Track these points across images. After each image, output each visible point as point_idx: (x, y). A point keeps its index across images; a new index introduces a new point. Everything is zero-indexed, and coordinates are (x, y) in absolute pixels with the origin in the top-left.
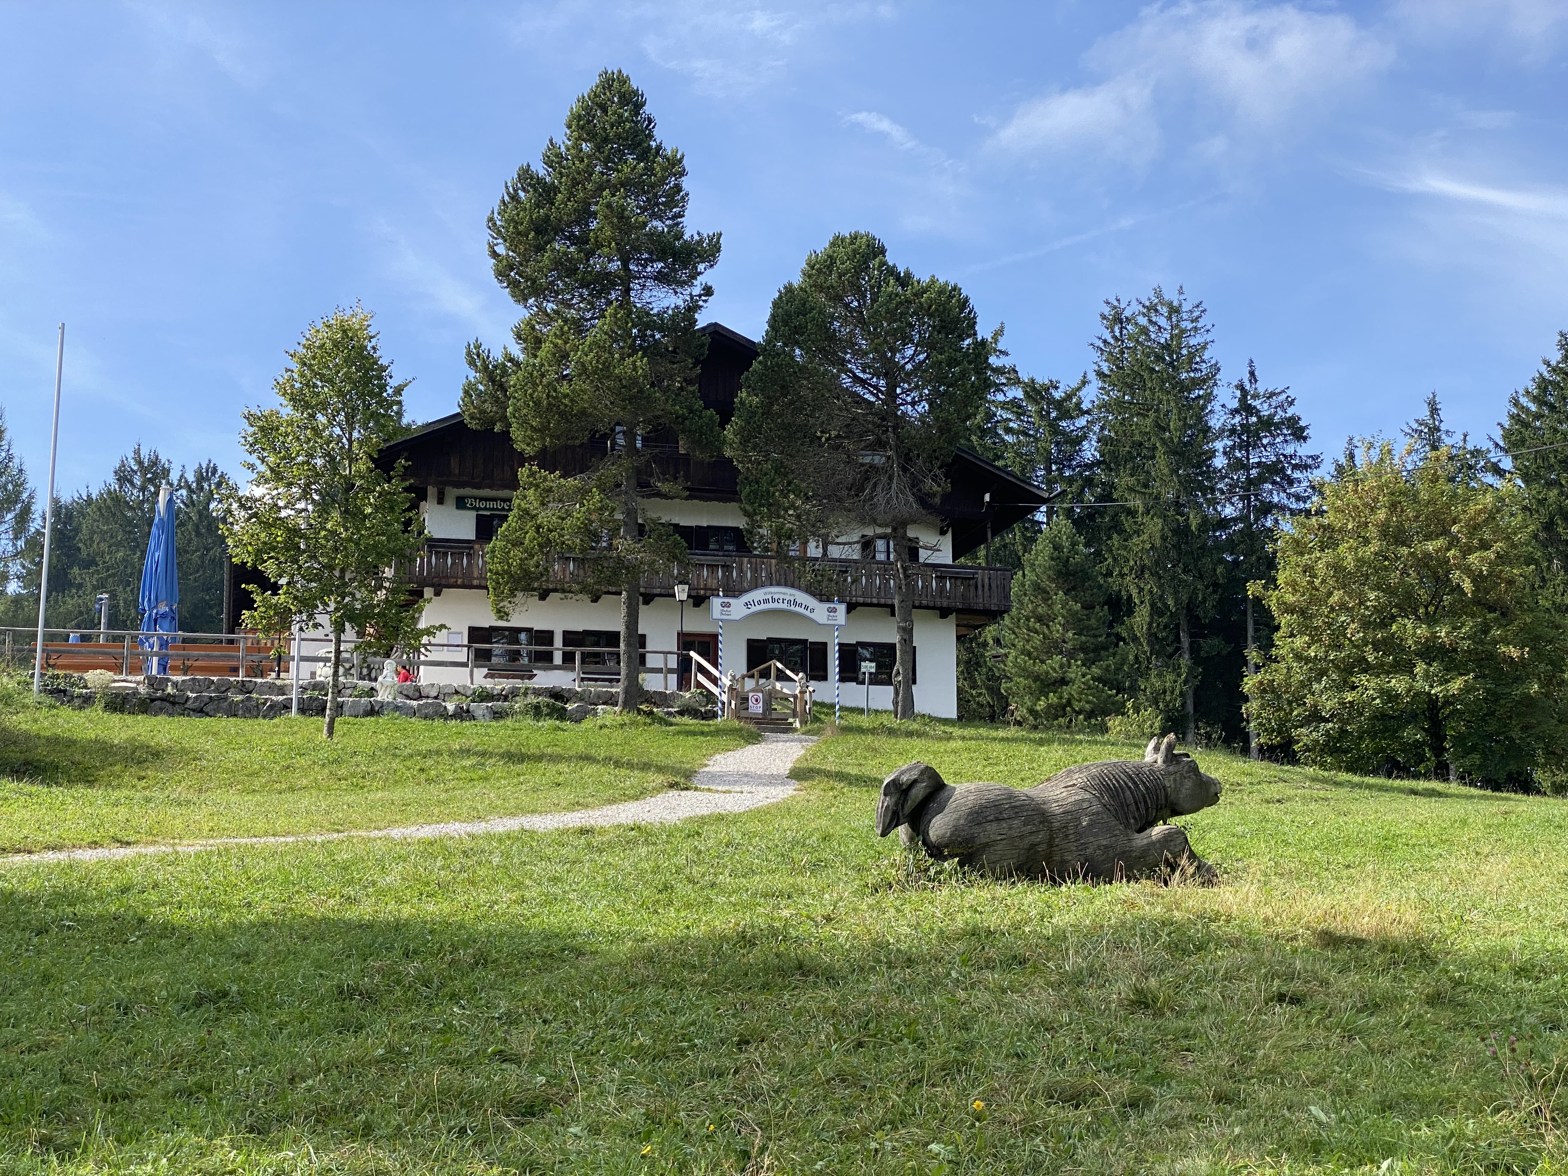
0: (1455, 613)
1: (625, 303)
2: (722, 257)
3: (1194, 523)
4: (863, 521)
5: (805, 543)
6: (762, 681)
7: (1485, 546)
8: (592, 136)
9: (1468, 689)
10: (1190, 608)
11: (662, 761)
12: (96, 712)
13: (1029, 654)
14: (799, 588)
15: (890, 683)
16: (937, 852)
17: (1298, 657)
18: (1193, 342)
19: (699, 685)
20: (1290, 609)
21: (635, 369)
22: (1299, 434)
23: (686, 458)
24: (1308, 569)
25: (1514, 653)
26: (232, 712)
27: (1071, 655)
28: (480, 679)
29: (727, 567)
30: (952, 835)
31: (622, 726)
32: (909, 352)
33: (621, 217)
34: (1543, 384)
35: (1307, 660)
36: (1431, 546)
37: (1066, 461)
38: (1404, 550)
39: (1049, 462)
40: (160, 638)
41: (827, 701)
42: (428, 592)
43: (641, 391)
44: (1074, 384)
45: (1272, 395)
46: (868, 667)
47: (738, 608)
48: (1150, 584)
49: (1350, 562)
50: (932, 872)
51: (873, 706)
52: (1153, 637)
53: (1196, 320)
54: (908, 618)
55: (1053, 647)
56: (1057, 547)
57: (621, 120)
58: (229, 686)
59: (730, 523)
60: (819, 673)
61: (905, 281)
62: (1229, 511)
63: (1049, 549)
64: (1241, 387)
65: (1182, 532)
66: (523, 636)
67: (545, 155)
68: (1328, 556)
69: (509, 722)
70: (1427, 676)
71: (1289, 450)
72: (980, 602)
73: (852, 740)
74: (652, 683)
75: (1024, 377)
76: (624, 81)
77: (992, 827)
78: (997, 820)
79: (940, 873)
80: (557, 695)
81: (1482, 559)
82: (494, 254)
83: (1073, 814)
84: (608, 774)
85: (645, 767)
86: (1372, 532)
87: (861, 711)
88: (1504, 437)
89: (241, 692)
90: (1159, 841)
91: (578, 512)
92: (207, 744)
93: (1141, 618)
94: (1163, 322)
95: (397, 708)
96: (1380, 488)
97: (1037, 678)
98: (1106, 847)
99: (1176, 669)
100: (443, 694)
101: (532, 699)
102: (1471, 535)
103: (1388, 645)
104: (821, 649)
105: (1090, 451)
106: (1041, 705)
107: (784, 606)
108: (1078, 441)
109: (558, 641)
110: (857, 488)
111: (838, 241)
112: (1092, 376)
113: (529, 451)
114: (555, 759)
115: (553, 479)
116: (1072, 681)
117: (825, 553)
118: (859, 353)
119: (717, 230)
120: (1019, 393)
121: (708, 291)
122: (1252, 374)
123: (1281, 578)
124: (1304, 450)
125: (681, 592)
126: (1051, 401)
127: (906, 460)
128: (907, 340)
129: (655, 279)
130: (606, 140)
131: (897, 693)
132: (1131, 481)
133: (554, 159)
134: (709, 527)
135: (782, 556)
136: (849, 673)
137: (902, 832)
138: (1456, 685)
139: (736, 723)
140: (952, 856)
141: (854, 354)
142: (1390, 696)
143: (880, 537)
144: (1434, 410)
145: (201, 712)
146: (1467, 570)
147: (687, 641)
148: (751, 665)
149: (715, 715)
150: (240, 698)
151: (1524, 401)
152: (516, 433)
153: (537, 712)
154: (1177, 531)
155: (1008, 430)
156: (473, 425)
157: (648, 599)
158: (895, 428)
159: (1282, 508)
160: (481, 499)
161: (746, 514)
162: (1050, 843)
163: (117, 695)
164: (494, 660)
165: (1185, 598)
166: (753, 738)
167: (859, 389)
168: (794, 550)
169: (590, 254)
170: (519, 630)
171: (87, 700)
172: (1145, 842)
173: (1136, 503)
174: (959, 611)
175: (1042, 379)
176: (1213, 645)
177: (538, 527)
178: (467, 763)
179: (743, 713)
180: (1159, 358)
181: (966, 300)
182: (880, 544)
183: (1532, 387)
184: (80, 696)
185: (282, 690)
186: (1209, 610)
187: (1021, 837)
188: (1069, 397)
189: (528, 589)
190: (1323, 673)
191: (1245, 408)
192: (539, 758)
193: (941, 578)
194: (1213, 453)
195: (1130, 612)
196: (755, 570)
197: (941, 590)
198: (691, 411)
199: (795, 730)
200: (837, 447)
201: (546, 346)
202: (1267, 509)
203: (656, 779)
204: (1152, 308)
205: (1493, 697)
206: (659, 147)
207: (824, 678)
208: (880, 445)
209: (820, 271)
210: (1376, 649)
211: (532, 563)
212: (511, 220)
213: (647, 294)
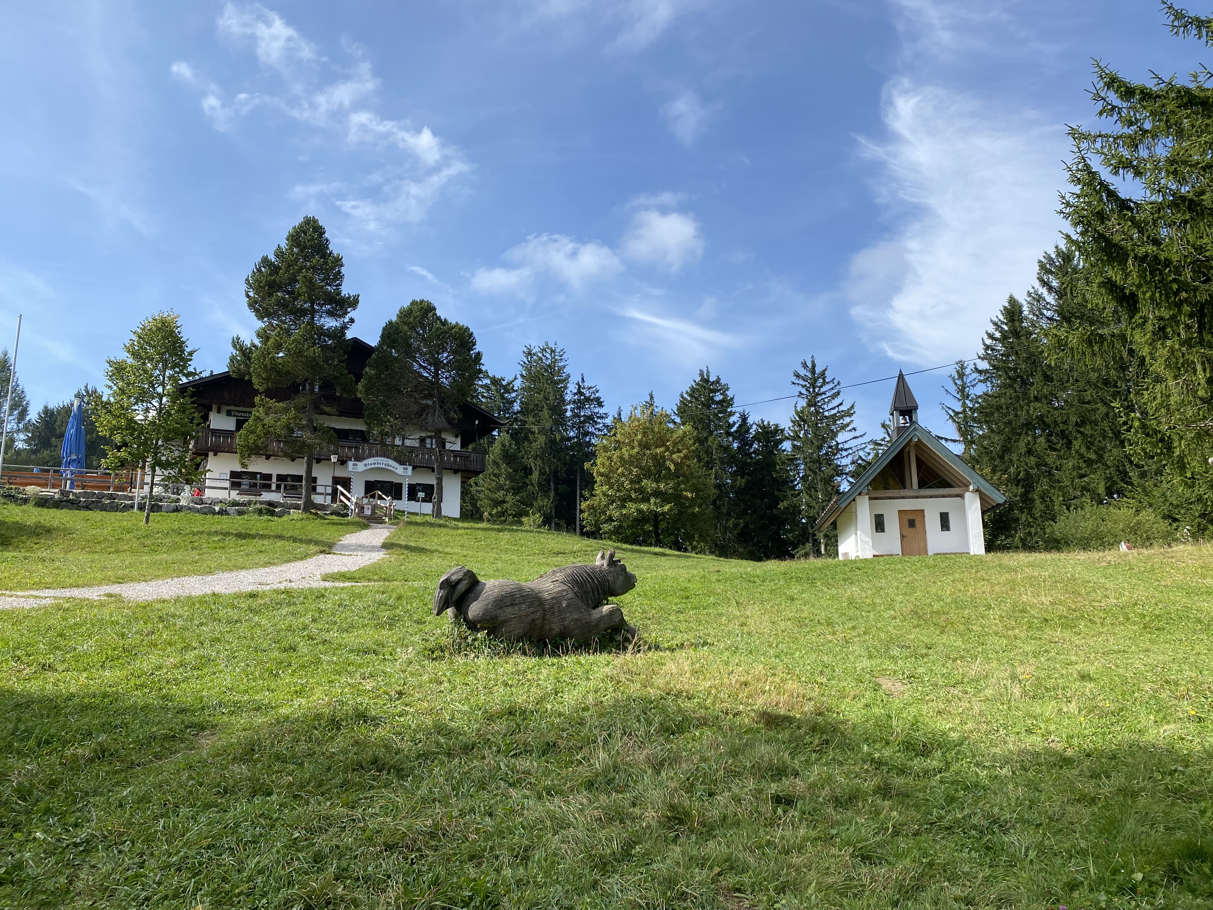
0: (666, 478)
1: (311, 323)
2: (359, 306)
3: (558, 438)
4: (422, 429)
5: (394, 438)
6: (371, 500)
7: (679, 451)
8: (298, 245)
9: (671, 510)
10: (555, 473)
11: (319, 538)
12: (29, 507)
13: (490, 490)
14: (390, 458)
15: (430, 501)
16: (473, 626)
17: (604, 494)
18: (560, 364)
19: (341, 501)
20: (602, 475)
21: (315, 353)
22: (600, 404)
23: (340, 398)
24: (609, 458)
25: (690, 495)
26: (103, 508)
27: (507, 491)
28: (234, 495)
29: (357, 448)
30: (483, 615)
31: (302, 519)
32: (445, 355)
33: (311, 282)
34: (693, 389)
35: (608, 496)
36: (658, 451)
37: (506, 410)
38: (648, 452)
39: (500, 411)
40: (71, 471)
41: (401, 509)
42: (211, 454)
43: (317, 364)
44: (511, 379)
45: (590, 388)
46: (421, 495)
47: (361, 466)
48: (539, 462)
49: (626, 457)
50: (470, 640)
51: (422, 512)
52: (540, 484)
53: (561, 356)
54: (440, 473)
55: (500, 487)
56: (503, 445)
57: (313, 239)
58: (104, 496)
59: (359, 428)
60: (398, 496)
61: (445, 323)
62: (572, 434)
63: (500, 446)
64: (578, 384)
65: (553, 442)
66: (258, 476)
67: (275, 252)
68: (617, 453)
69: (246, 517)
70: (655, 504)
71: (596, 410)
72: (472, 467)
73: (413, 528)
74: (318, 499)
75: (491, 375)
76: (315, 221)
77: (509, 610)
78: (512, 605)
79: (475, 640)
80: (271, 504)
81: (678, 457)
82: (248, 296)
83: (557, 599)
84: (289, 545)
85: (309, 542)
86: (636, 444)
87: (417, 514)
88: (678, 410)
89: (110, 499)
90: (607, 615)
91: (284, 418)
92: (80, 525)
93: (535, 476)
94: (548, 356)
95: (189, 509)
96: (639, 426)
97: (493, 500)
98: (577, 620)
99: (549, 497)
100: (214, 502)
101: (258, 506)
102: (674, 446)
103: (641, 490)
104: (399, 486)
105: (517, 407)
106: (494, 512)
107: (383, 466)
108: (512, 403)
109: (274, 479)
110: (420, 414)
111: (414, 303)
112: (519, 376)
113: (261, 389)
114: (262, 537)
115: (272, 402)
116: (508, 502)
117: (403, 443)
118: (422, 354)
119: (357, 293)
120: (488, 382)
121: (352, 321)
122: (583, 379)
123: (598, 461)
124: (602, 411)
125: (334, 458)
126: (502, 385)
127: (442, 403)
128: (444, 350)
129: (327, 313)
130: (305, 247)
131: (434, 507)
132: (534, 420)
133: (279, 253)
134: (349, 430)
135: (383, 443)
136: (412, 496)
137: (450, 612)
138: (666, 508)
139: (358, 519)
140: (483, 629)
141: (421, 354)
142: (639, 511)
143: (429, 437)
144: (652, 398)
145: (87, 508)
146: (672, 461)
147: (337, 481)
148: (367, 492)
149: (347, 515)
150: (108, 501)
151: (685, 396)
152: (255, 380)
153: (260, 512)
154: (550, 441)
155: (483, 397)
156: (234, 376)
157: (318, 461)
158: (438, 388)
159: (593, 434)
160: (239, 412)
161: (366, 423)
162: (544, 618)
163: (42, 499)
164: (243, 487)
165: (553, 468)
166: (365, 527)
167: (422, 370)
168: (389, 441)
169: (296, 299)
170: (257, 473)
171: (25, 501)
172: (599, 615)
173: (535, 429)
174: (462, 471)
175: (498, 376)
176: (563, 488)
177: (264, 425)
178: (216, 539)
179: (361, 515)
180: (546, 370)
181: (472, 334)
182: (428, 441)
183: (689, 390)
184: (21, 499)
185: (132, 498)
186: (563, 475)
187: (526, 616)
188: (509, 384)
189: (258, 454)
190: (613, 502)
191: (579, 393)
192: (253, 537)
193: (455, 456)
194: (566, 410)
195: (531, 473)
196: (370, 450)
197: (455, 461)
198: (342, 375)
199: (386, 523)
200: (410, 396)
201: (271, 341)
202: (587, 434)
203: (313, 548)
204: (544, 350)
205: (681, 513)
206: (331, 253)
207: (400, 499)
208: (430, 396)
209: (405, 315)
210: (636, 492)
211: (260, 441)
212: (256, 281)
213: (322, 320)
